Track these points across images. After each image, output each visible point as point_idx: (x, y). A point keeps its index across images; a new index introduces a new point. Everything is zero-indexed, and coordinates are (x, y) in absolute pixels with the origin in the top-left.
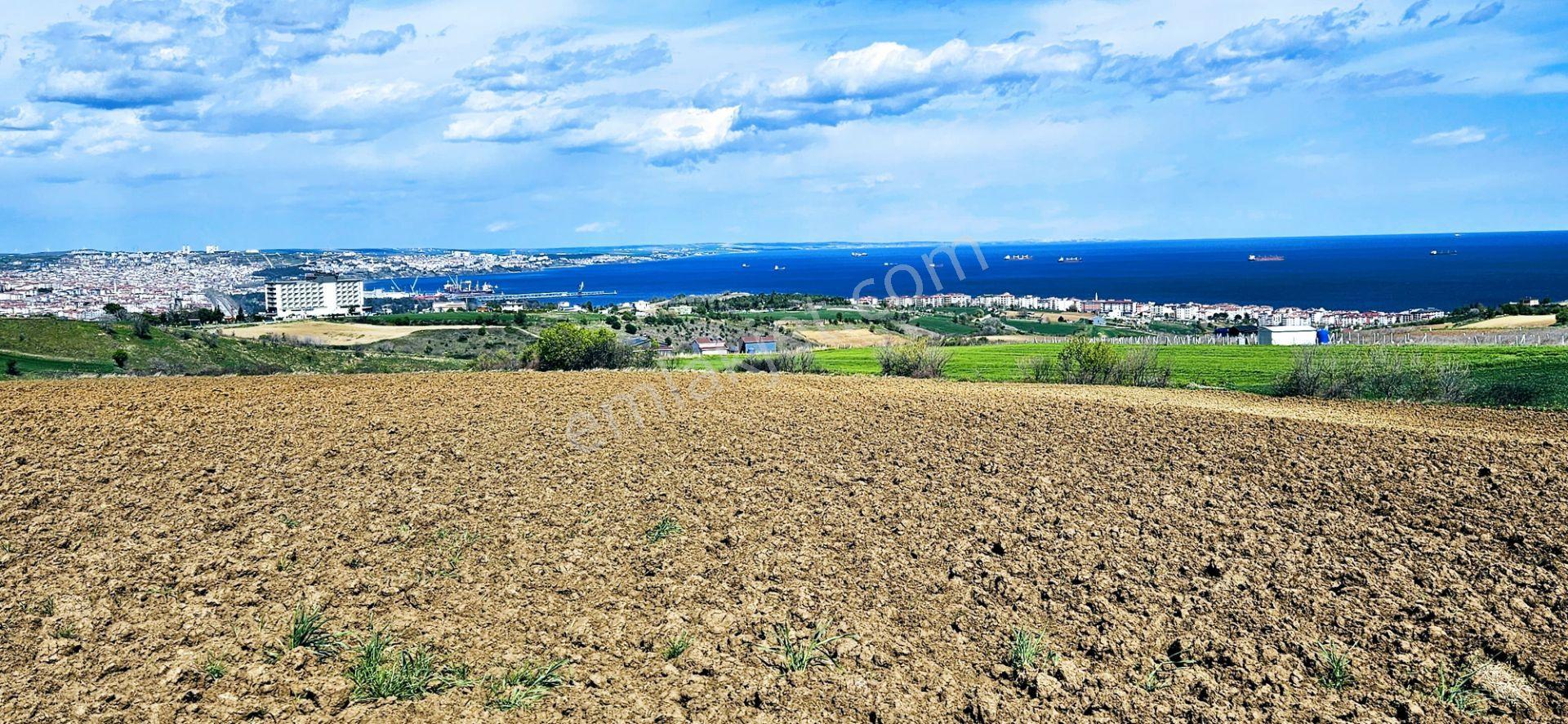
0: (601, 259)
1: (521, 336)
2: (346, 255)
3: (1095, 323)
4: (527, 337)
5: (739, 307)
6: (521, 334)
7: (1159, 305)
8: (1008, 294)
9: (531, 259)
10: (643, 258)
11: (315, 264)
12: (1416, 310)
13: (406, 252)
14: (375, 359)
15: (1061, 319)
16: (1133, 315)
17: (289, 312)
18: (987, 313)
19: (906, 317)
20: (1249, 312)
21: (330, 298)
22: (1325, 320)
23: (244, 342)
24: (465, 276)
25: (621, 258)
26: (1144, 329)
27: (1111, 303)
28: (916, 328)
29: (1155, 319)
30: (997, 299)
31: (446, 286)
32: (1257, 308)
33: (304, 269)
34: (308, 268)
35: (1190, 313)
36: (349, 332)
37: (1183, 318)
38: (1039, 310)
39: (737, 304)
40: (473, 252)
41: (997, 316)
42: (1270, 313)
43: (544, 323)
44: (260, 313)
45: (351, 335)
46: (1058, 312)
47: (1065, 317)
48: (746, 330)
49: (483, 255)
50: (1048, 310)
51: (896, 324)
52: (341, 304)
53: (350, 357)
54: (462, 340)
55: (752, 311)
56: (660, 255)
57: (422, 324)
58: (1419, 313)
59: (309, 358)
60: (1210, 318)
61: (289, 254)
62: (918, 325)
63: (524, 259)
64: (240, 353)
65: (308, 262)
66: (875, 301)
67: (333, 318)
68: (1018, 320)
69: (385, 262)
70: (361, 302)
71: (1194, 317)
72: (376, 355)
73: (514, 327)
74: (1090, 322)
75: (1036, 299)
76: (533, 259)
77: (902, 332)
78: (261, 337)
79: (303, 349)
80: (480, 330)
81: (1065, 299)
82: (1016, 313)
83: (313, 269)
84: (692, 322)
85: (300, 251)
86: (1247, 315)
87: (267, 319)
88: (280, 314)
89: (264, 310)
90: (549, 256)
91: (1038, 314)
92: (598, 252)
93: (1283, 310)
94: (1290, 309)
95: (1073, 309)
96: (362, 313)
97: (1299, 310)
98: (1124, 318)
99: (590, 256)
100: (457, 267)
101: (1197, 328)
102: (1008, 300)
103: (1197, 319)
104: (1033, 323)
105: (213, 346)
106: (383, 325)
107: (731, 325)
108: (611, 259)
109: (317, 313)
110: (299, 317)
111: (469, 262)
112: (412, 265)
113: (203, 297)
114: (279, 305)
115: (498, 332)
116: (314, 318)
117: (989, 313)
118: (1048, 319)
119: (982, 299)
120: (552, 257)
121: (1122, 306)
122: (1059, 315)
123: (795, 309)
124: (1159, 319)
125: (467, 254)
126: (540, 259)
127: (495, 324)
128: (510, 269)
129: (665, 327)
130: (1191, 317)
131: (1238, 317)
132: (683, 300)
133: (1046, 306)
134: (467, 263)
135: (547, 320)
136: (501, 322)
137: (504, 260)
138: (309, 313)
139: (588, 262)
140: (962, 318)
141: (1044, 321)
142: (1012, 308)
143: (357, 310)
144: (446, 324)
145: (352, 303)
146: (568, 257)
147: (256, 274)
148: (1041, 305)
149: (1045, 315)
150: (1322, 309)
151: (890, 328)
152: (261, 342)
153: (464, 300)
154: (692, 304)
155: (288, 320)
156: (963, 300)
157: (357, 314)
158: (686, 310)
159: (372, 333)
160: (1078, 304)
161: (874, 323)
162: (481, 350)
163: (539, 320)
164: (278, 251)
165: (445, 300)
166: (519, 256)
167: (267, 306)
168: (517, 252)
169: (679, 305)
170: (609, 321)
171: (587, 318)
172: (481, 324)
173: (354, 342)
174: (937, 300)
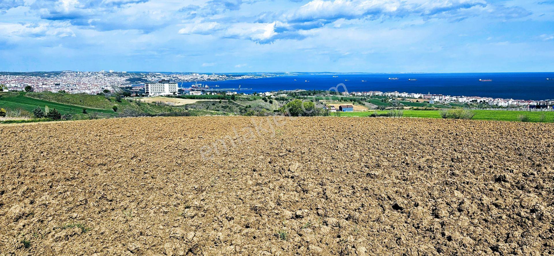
0: (244, 77)
1: (234, 104)
2: (157, 74)
3: (430, 103)
4: (236, 104)
5: (303, 95)
6: (234, 103)
7: (452, 97)
8: (397, 92)
9: (220, 77)
10: (259, 77)
11: (146, 77)
12: (547, 100)
13: (177, 73)
15: (417, 101)
16: (443, 100)
17: (153, 94)
18: (390, 98)
20: (485, 100)
21: (167, 89)
22: (513, 103)
23: (148, 104)
24: (199, 82)
25: (251, 77)
26: (448, 105)
27: (435, 96)
28: (369, 104)
29: (451, 102)
30: (393, 93)
31: (192, 86)
32: (487, 98)
33: (143, 79)
34: (144, 78)
35: (463, 100)
36: (175, 101)
37: (461, 102)
38: (408, 98)
39: (302, 94)
40: (200, 74)
41: (395, 100)
42: (493, 100)
43: (241, 99)
45: (176, 102)
46: (415, 98)
47: (419, 100)
49: (203, 75)
50: (411, 98)
51: (362, 102)
52: (170, 91)
53: (184, 110)
54: (213, 104)
55: (309, 96)
56: (265, 76)
57: (199, 99)
58: (549, 101)
59: (170, 110)
60: (471, 102)
61: (138, 73)
62: (369, 102)
63: (218, 77)
64: (148, 108)
65: (144, 76)
67: (168, 96)
68: (402, 101)
69: (170, 77)
70: (177, 91)
71: (465, 101)
72: (192, 109)
73: (231, 100)
74: (428, 102)
75: (407, 94)
76: (221, 76)
77: (364, 105)
78: (153, 102)
79: (168, 107)
80: (220, 101)
81: (418, 94)
82: (401, 99)
83: (146, 79)
85: (141, 72)
86: (484, 101)
87: (146, 96)
88: (150, 94)
89: (144, 93)
91: (408, 99)
92: (242, 74)
93: (497, 99)
94: (499, 99)
95: (420, 98)
96: (178, 94)
97: (502, 99)
98: (440, 101)
99: (240, 76)
100: (195, 79)
101: (467, 105)
102: (397, 94)
103: (466, 102)
104: (408, 102)
105: (139, 105)
106: (186, 99)
108: (248, 77)
109: (162, 94)
110: (157, 96)
111: (199, 78)
112: (179, 78)
113: (111, 88)
114: (150, 91)
115: (225, 102)
116: (162, 96)
117: (391, 98)
118: (412, 101)
119: (387, 94)
120: (227, 76)
121: (438, 97)
122: (416, 100)
123: (324, 96)
124: (452, 102)
125: (198, 74)
126: (223, 76)
127: (224, 99)
128: (213, 80)
129: (282, 101)
130: (464, 101)
131: (481, 101)
132: (282, 92)
133: (410, 96)
134: (198, 78)
135: (242, 98)
136: (226, 98)
137: (211, 77)
138: (160, 94)
139: (240, 78)
140: (385, 100)
142: (399, 97)
144: (207, 99)
145: (174, 91)
146: (233, 76)
147: (126, 80)
148: (409, 96)
149: (411, 100)
150: (511, 99)
151: (360, 103)
152: (154, 104)
153: (200, 91)
154: (286, 93)
155: (153, 96)
156: (380, 93)
157: (176, 95)
158: (285, 95)
159: (182, 102)
160: (422, 96)
161: (354, 101)
162: (220, 108)
163: (239, 98)
164: (134, 72)
165: (193, 90)
166: (216, 75)
167: (146, 91)
168: (215, 74)
169: (282, 94)
170: (263, 99)
171: (256, 98)
172: (219, 99)
173: (177, 105)
174: (371, 93)
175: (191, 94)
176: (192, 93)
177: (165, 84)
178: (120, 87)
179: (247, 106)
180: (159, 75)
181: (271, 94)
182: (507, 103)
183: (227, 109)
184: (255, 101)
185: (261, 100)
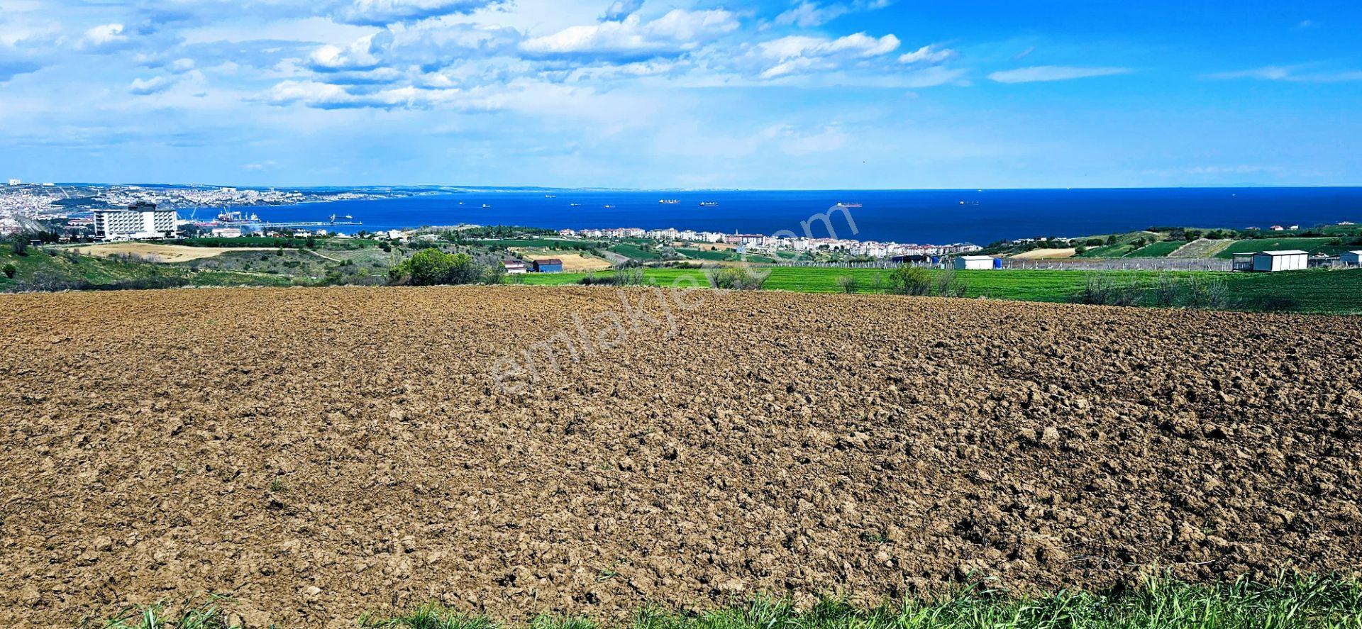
0: (345, 196)
2: (132, 188)
3: (738, 252)
4: (317, 257)
5: (473, 236)
6: (312, 255)
8: (673, 229)
9: (287, 196)
10: (379, 196)
11: (105, 195)
13: (182, 188)
14: (207, 274)
15: (713, 248)
17: (115, 235)
19: (606, 245)
20: (844, 244)
21: (149, 224)
22: (896, 251)
23: (99, 259)
24: (234, 207)
25: (362, 195)
28: (614, 254)
30: (665, 233)
31: (220, 216)
32: (848, 242)
33: (96, 199)
34: (99, 199)
36: (169, 252)
38: (696, 241)
39: (471, 233)
40: (239, 189)
41: (668, 246)
42: (858, 245)
43: (330, 247)
44: (90, 236)
45: (171, 254)
46: (709, 243)
47: (716, 247)
48: (487, 254)
49: (247, 191)
50: (702, 242)
51: (599, 251)
52: (158, 229)
53: (187, 272)
54: (264, 259)
55: (486, 239)
56: (392, 194)
57: (232, 246)
58: (959, 246)
59: (154, 272)
61: (81, 187)
62: (615, 252)
63: (282, 195)
64: (97, 268)
65: (99, 194)
66: (572, 232)
67: (154, 240)
68: (682, 248)
69: (165, 195)
70: (175, 228)
72: (208, 271)
73: (306, 249)
74: (735, 251)
75: (694, 233)
76: (289, 195)
77: (603, 256)
78: (111, 255)
79: (148, 266)
80: (278, 251)
81: (715, 233)
82: (680, 243)
83: (103, 200)
84: (445, 247)
85: (94, 185)
86: (842, 247)
87: (96, 241)
88: (108, 236)
89: (93, 233)
90: (303, 193)
91: (697, 245)
92: (342, 190)
93: (866, 243)
94: (871, 243)
95: (720, 241)
96: (176, 237)
97: (876, 243)
99: (336, 193)
100: (227, 201)
102: (673, 233)
104: (694, 251)
105: (75, 262)
106: (196, 246)
107: (474, 249)
108: (353, 196)
109: (138, 236)
110: (124, 240)
111: (237, 197)
112: (188, 198)
113: (13, 221)
114: (106, 229)
115: (293, 253)
116: (137, 240)
117: (660, 243)
118: (704, 248)
119: (654, 233)
120: (305, 194)
122: (712, 246)
123: (519, 238)
125: (233, 190)
126: (295, 195)
127: (290, 247)
128: (271, 203)
131: (836, 248)
132: (428, 230)
133: (701, 239)
134: (235, 198)
135: (331, 244)
136: (294, 245)
137: (265, 196)
138: (132, 236)
139: (335, 198)
140: (647, 247)
141: (702, 250)
142: (677, 240)
143: (172, 234)
144: (249, 246)
145: (168, 229)
146: (318, 194)
147: (53, 203)
148: (697, 238)
149: (701, 246)
150: (893, 243)
151: (595, 254)
152: (113, 259)
153: (238, 227)
154: (437, 233)
155: (115, 241)
156: (639, 233)
157: (173, 237)
158: (434, 238)
159: (189, 253)
160: (724, 236)
161: (583, 249)
162: (280, 267)
163: (326, 244)
164: (72, 184)
165: (223, 227)
166: (277, 192)
167: (96, 230)
168: (275, 190)
169: (426, 233)
170: (381, 246)
171: (363, 243)
172: (278, 247)
173: (174, 260)
174: (620, 233)
175: (216, 235)
176: (219, 233)
177: (144, 213)
178: (37, 220)
179: (344, 261)
180: (137, 191)
181: (404, 233)
182: (885, 250)
183: (297, 268)
184: (362, 251)
185: (376, 248)
